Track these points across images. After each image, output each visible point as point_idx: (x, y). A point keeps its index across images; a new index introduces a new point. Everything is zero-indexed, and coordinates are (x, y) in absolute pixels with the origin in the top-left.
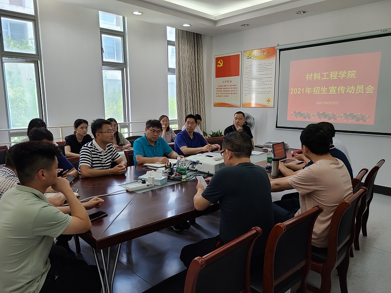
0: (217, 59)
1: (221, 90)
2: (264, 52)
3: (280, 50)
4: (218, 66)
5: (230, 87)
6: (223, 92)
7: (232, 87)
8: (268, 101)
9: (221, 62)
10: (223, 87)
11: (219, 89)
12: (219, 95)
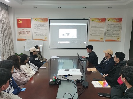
0: (18, 20)
2: (42, 19)
3: (50, 20)
4: (19, 22)
5: (27, 32)
6: (22, 34)
8: (46, 38)
9: (20, 21)
10: (22, 32)
11: (20, 33)
12: (20, 35)
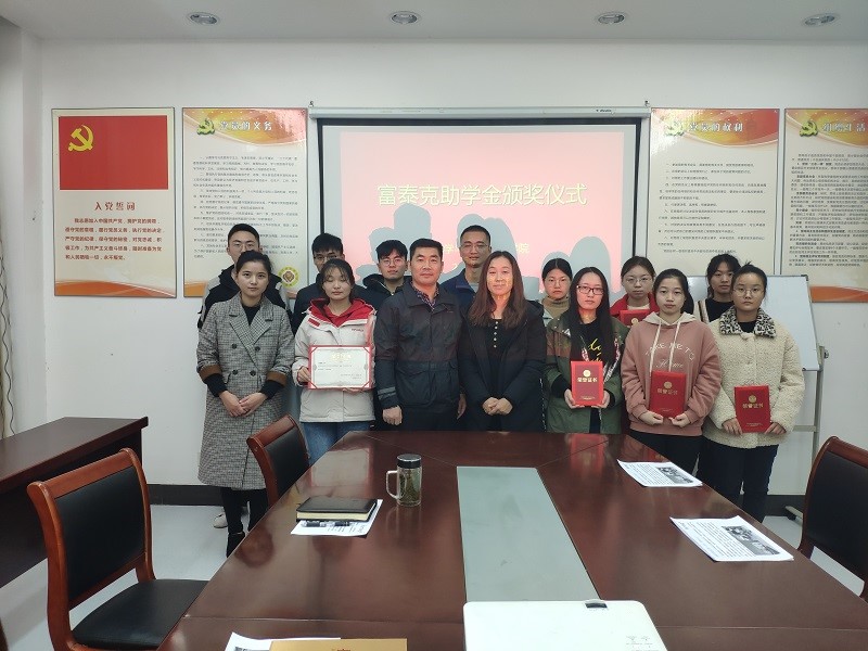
0: (67, 125)
1: (89, 234)
3: (322, 122)
5: (130, 227)
6: (96, 243)
7: (137, 225)
8: (289, 276)
9: (86, 136)
10: (96, 226)
11: (79, 230)
12: (79, 253)
